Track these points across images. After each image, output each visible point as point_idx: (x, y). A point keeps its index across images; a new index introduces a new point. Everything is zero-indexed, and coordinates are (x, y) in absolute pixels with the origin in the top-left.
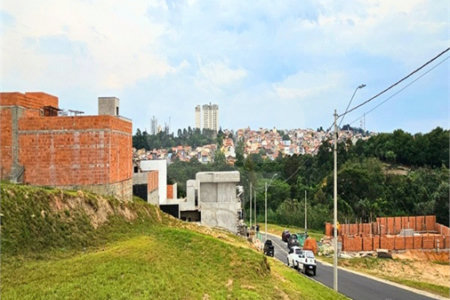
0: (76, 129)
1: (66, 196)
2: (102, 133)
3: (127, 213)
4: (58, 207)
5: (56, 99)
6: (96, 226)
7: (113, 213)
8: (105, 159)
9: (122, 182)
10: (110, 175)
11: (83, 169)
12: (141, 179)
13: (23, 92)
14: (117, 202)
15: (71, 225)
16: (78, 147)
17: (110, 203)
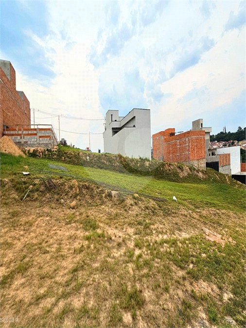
0: (178, 139)
1: (170, 164)
2: (187, 139)
3: (201, 175)
4: (167, 167)
5: (174, 129)
6: (181, 177)
7: (191, 173)
8: (188, 150)
9: (198, 160)
10: (191, 157)
11: (180, 155)
12: (214, 159)
13: (164, 130)
14: (194, 169)
15: (171, 174)
16: (179, 146)
17: (190, 169)
